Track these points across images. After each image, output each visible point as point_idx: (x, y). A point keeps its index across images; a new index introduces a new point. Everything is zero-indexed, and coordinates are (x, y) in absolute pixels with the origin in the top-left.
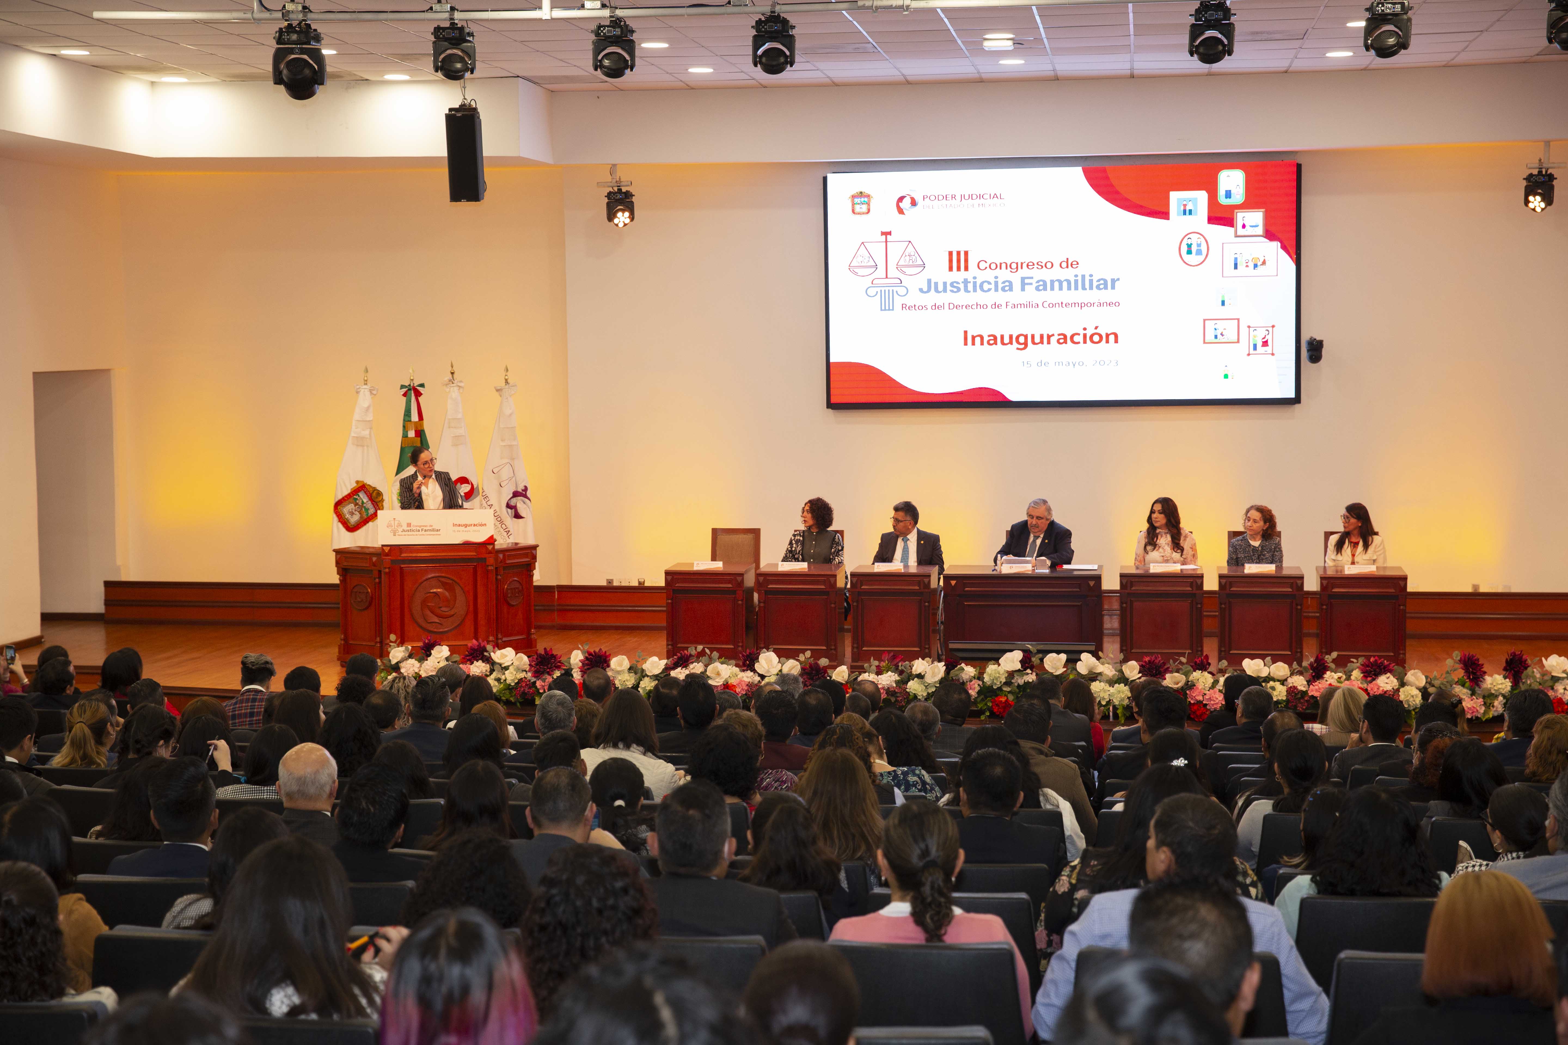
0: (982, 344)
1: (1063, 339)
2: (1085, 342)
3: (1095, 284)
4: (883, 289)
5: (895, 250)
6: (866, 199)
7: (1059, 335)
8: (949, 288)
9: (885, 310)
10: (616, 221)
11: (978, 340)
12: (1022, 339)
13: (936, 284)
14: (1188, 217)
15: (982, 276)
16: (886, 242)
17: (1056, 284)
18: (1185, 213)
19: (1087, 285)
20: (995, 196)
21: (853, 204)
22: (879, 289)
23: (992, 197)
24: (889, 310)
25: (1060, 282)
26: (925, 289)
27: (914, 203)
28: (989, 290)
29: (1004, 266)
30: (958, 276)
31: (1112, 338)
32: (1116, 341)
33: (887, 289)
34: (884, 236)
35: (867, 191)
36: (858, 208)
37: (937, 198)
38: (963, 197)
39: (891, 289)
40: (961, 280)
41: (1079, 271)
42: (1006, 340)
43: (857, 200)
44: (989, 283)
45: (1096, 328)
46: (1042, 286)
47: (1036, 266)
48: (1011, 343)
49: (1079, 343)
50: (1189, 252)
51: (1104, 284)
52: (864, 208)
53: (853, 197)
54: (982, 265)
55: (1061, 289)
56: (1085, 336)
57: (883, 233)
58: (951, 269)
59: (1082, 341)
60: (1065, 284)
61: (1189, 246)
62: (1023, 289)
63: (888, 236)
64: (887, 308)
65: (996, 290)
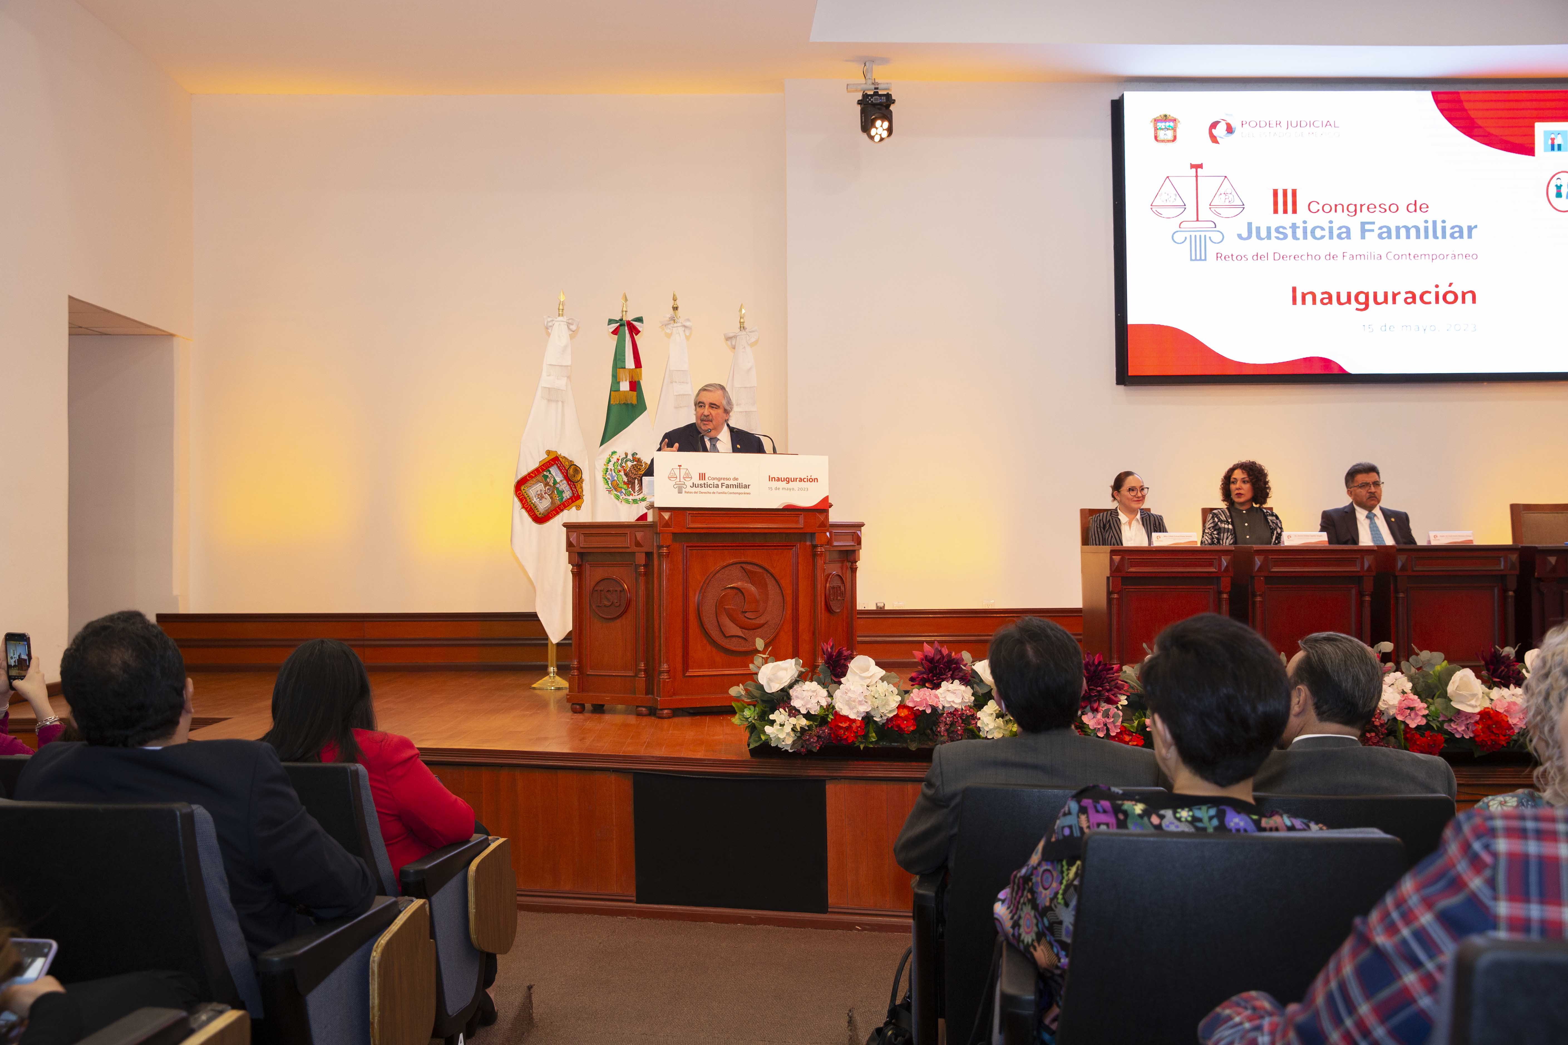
0: (1314, 302)
1: (1411, 298)
2: (1437, 301)
3: (1448, 232)
4: (1193, 234)
5: (1208, 187)
6: (1172, 124)
7: (1407, 293)
8: (1274, 234)
9: (1196, 260)
10: (873, 132)
11: (1309, 298)
12: (1362, 298)
13: (1258, 229)
14: (1556, 153)
15: (1314, 220)
16: (1197, 176)
17: (1403, 232)
18: (1553, 149)
19: (1439, 233)
20: (1328, 124)
21: (1156, 129)
22: (1187, 235)
23: (1324, 125)
24: (1201, 260)
25: (1408, 229)
26: (1245, 235)
27: (1230, 130)
28: (1323, 237)
29: (1339, 208)
30: (1285, 220)
31: (1469, 297)
32: (1474, 301)
33: (1198, 234)
34: (1194, 170)
35: (1172, 114)
36: (1161, 135)
37: (1258, 124)
38: (1289, 124)
39: (1203, 234)
40: (1288, 225)
41: (1430, 216)
42: (1344, 299)
43: (1160, 125)
44: (1323, 229)
45: (1450, 285)
46: (1386, 233)
47: (1378, 209)
48: (1349, 301)
49: (1430, 303)
50: (1559, 195)
51: (1459, 232)
52: (1169, 135)
53: (1156, 121)
54: (1314, 207)
55: (1408, 237)
56: (1437, 294)
57: (1192, 166)
58: (1276, 211)
59: (1433, 300)
60: (1413, 232)
61: (1559, 188)
62: (1363, 237)
63: (1199, 170)
64: (1198, 258)
65: (1331, 237)
